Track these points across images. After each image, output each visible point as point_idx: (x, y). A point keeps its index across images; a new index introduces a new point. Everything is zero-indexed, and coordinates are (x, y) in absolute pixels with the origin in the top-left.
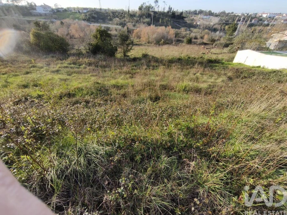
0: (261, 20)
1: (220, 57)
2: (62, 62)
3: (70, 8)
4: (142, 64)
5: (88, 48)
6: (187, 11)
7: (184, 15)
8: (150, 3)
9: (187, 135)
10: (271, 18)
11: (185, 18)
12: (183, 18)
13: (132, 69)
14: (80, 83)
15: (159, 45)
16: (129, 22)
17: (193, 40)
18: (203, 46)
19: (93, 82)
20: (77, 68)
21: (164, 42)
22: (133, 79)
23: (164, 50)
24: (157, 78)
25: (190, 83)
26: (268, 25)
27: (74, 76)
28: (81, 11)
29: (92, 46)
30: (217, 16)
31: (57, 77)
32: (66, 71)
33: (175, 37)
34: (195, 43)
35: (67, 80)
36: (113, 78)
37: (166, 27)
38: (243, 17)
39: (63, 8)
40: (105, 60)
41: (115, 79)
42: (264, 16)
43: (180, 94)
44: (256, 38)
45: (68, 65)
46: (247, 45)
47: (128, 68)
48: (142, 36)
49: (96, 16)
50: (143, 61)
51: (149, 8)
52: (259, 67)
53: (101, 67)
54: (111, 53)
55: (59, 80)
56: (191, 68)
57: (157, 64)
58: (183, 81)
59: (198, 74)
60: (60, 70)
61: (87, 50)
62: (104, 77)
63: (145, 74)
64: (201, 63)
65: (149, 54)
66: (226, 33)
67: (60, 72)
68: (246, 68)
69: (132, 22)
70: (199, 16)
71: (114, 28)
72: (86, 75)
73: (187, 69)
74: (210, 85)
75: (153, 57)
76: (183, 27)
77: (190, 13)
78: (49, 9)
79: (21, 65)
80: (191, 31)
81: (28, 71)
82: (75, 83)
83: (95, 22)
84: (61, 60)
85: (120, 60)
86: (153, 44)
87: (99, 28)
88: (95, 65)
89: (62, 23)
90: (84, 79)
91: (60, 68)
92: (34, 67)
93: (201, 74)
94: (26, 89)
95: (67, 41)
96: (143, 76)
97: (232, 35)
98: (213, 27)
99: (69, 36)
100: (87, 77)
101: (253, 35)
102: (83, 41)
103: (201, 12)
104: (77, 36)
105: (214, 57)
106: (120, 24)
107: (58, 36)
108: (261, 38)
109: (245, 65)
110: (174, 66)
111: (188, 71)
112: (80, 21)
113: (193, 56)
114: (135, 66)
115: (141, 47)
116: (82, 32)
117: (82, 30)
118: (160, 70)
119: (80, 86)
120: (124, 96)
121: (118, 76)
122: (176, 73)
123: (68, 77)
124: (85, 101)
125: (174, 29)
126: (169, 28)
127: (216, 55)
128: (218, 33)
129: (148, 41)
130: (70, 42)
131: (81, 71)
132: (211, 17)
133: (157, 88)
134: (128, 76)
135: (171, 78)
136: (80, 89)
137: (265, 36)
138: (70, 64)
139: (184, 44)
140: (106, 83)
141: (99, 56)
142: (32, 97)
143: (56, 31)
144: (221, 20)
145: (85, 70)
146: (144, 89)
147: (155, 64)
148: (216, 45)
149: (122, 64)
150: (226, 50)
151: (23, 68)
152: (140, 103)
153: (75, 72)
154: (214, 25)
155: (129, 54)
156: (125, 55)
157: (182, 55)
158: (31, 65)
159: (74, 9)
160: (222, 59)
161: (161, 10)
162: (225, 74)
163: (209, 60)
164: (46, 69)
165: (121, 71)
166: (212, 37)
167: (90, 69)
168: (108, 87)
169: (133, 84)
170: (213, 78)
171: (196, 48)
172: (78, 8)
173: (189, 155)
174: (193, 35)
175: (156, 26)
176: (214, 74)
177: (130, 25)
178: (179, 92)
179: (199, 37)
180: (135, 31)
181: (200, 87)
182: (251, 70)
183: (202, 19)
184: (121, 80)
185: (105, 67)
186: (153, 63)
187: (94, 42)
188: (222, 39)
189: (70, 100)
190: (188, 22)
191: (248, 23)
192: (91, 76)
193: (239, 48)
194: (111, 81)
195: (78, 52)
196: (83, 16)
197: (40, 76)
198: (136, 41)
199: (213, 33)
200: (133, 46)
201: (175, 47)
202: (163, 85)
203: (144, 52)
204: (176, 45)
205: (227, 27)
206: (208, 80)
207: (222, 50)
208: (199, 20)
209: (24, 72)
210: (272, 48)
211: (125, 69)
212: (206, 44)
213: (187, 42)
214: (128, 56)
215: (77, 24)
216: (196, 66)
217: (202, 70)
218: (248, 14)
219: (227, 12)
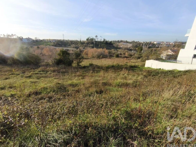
0: (154, 45)
1: (137, 64)
2: (34, 70)
3: (45, 39)
4: (90, 70)
5: (54, 61)
6: (114, 41)
7: (112, 43)
8: (93, 37)
9: (126, 118)
10: (159, 44)
11: (113, 44)
12: (112, 44)
13: (83, 73)
14: (46, 84)
15: (100, 58)
16: (81, 46)
17: (120, 55)
18: (125, 59)
19: (55, 83)
20: (44, 74)
21: (102, 57)
22: (84, 79)
23: (103, 61)
24: (100, 78)
25: (122, 81)
26: (158, 47)
27: (42, 80)
28: (51, 41)
29: (57, 60)
30: (130, 43)
31: (29, 80)
32: (36, 76)
33: (109, 54)
34: (121, 57)
35: (36, 83)
36: (70, 79)
37: (103, 49)
38: (144, 44)
39: (40, 40)
40: (65, 68)
41: (71, 80)
42: (155, 43)
43: (116, 88)
44: (154, 54)
45: (38, 72)
46: (150, 57)
47: (80, 73)
48: (89, 54)
49: (61, 43)
50: (90, 68)
51: (92, 39)
52: (160, 69)
53: (62, 72)
54: (70, 64)
55: (30, 83)
56: (120, 71)
57: (99, 70)
58: (117, 79)
59: (126, 75)
60: (32, 76)
61: (53, 62)
62: (63, 79)
63: (92, 76)
64: (126, 68)
65: (93, 64)
66: (137, 51)
67: (32, 77)
68: (153, 70)
69: (83, 47)
70: (121, 43)
71: (71, 50)
72: (51, 79)
73: (118, 72)
74: (134, 81)
75: (96, 65)
76: (113, 48)
77: (116, 42)
78: (31, 40)
79: (3, 73)
80: (118, 51)
81: (7, 77)
82: (42, 84)
83: (59, 47)
84: (34, 69)
85: (75, 68)
86: (96, 58)
87: (62, 50)
88: (58, 72)
89: (38, 47)
90: (49, 81)
91: (32, 75)
92: (12, 74)
93: (127, 74)
94: (3, 91)
95: (40, 57)
96: (90, 78)
97: (140, 53)
98: (129, 48)
99: (42, 55)
100: (51, 80)
101: (152, 52)
102: (51, 57)
103: (122, 41)
104: (47, 54)
105: (133, 64)
106: (75, 48)
107: (34, 55)
108: (157, 53)
109: (152, 68)
110: (110, 70)
111: (119, 73)
112: (50, 47)
113: (121, 64)
114: (85, 71)
115: (88, 60)
116: (51, 52)
117: (51, 51)
118: (101, 73)
119: (45, 86)
120: (78, 91)
121: (73, 78)
122: (112, 74)
123: (37, 80)
124: (48, 97)
125: (108, 50)
126: (105, 49)
127: (134, 63)
128: (133, 51)
129: (92, 56)
130: (42, 58)
131: (48, 76)
132: (128, 43)
133: (100, 84)
134: (80, 77)
135: (109, 78)
136: (45, 89)
137: (158, 52)
138: (40, 71)
139: (114, 58)
140: (64, 83)
141: (60, 66)
142: (6, 96)
143: (33, 52)
144: (133, 45)
145: (50, 75)
146: (92, 86)
147: (98, 69)
148: (133, 58)
149: (76, 70)
150: (139, 60)
151: (4, 75)
152: (90, 96)
153: (43, 77)
154: (130, 47)
155: (81, 64)
156: (78, 65)
157: (114, 64)
158: (10, 73)
159: (47, 40)
160: (139, 65)
161: (99, 40)
162: (142, 74)
163: (131, 66)
164: (21, 76)
165: (75, 75)
166: (130, 53)
167: (54, 74)
168: (66, 86)
169: (84, 83)
170: (135, 76)
171: (122, 59)
172: (50, 39)
173: (131, 135)
174: (119, 52)
175: (97, 48)
176: (135, 74)
177: (81, 48)
178: (115, 87)
179: (122, 54)
180: (84, 51)
181: (128, 83)
182: (156, 71)
183: (123, 44)
184: (75, 81)
185: (64, 72)
186: (96, 69)
187: (58, 57)
188: (136, 54)
189: (36, 97)
190: (115, 46)
191: (148, 46)
192: (54, 79)
193: (146, 59)
194: (69, 82)
195: (47, 64)
196: (52, 44)
197: (16, 81)
198: (85, 56)
199: (130, 51)
200: (83, 59)
201: (109, 60)
202: (104, 83)
203: (90, 63)
204: (110, 58)
205: (137, 48)
206: (133, 78)
207: (137, 60)
208: (121, 45)
209: (4, 78)
210: (164, 58)
211: (78, 73)
212: (127, 57)
213: (116, 56)
214: (80, 65)
215: (48, 48)
216: (123, 69)
217: (127, 72)
218: (146, 42)
219: (135, 41)
